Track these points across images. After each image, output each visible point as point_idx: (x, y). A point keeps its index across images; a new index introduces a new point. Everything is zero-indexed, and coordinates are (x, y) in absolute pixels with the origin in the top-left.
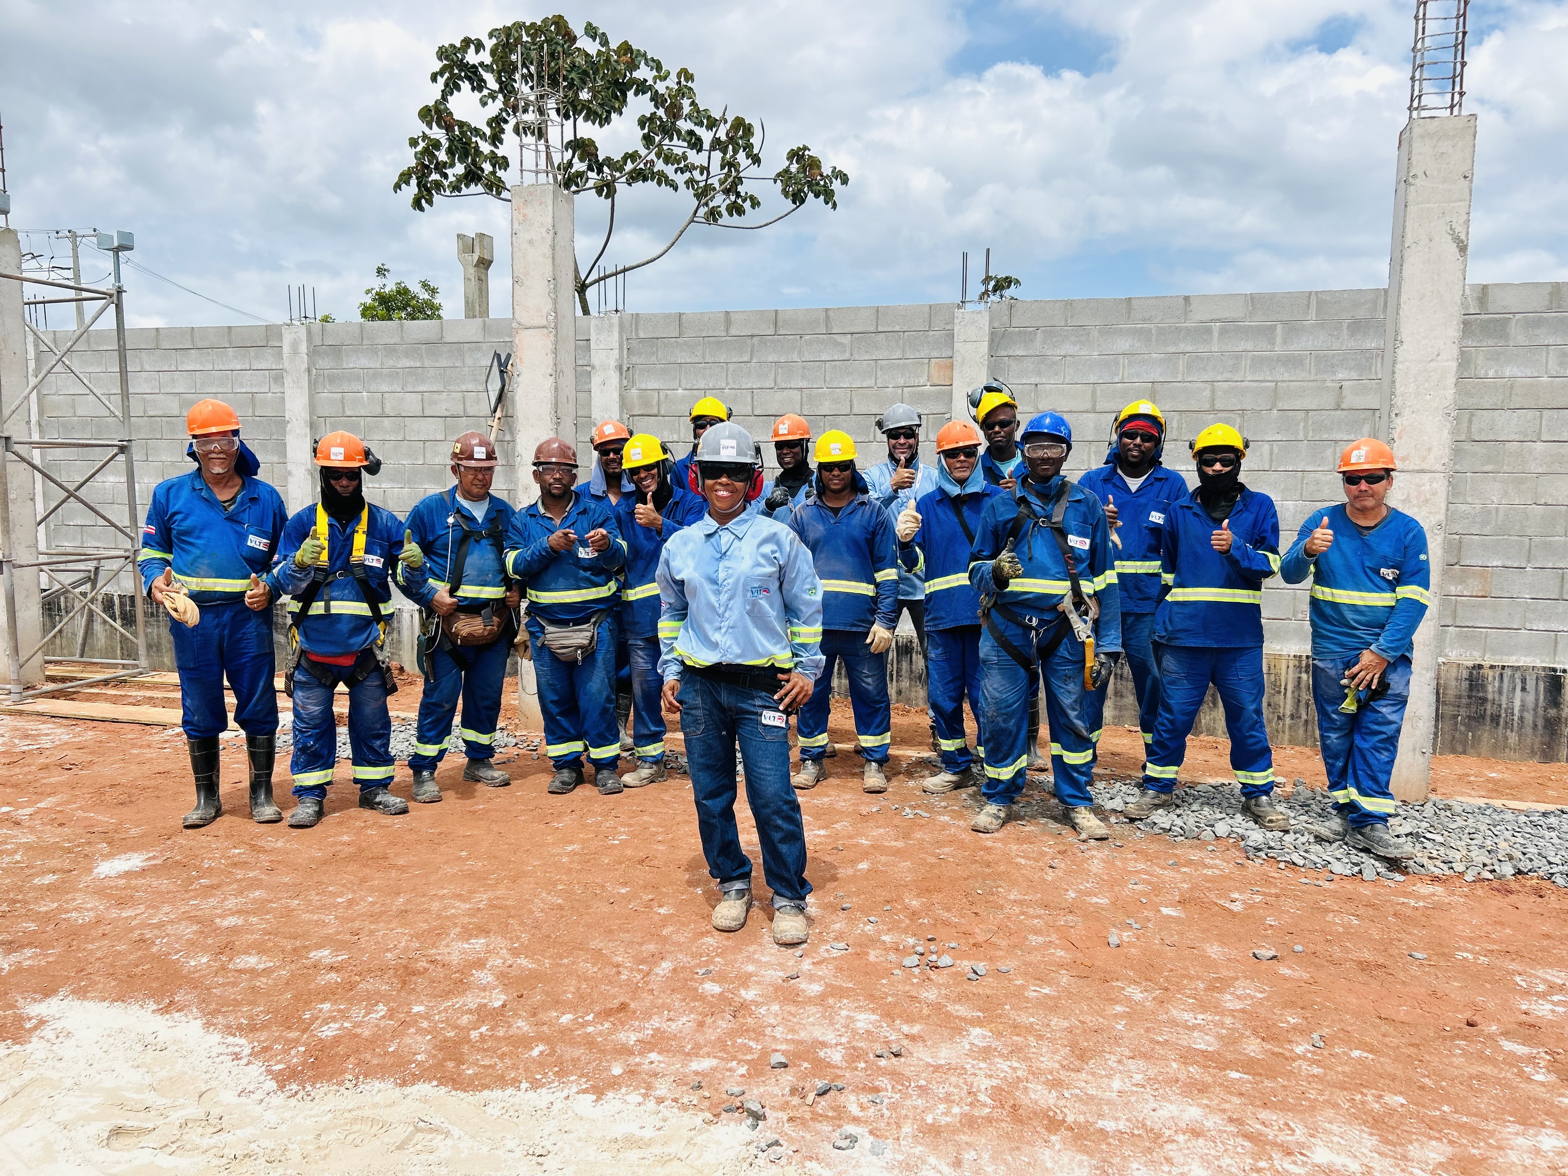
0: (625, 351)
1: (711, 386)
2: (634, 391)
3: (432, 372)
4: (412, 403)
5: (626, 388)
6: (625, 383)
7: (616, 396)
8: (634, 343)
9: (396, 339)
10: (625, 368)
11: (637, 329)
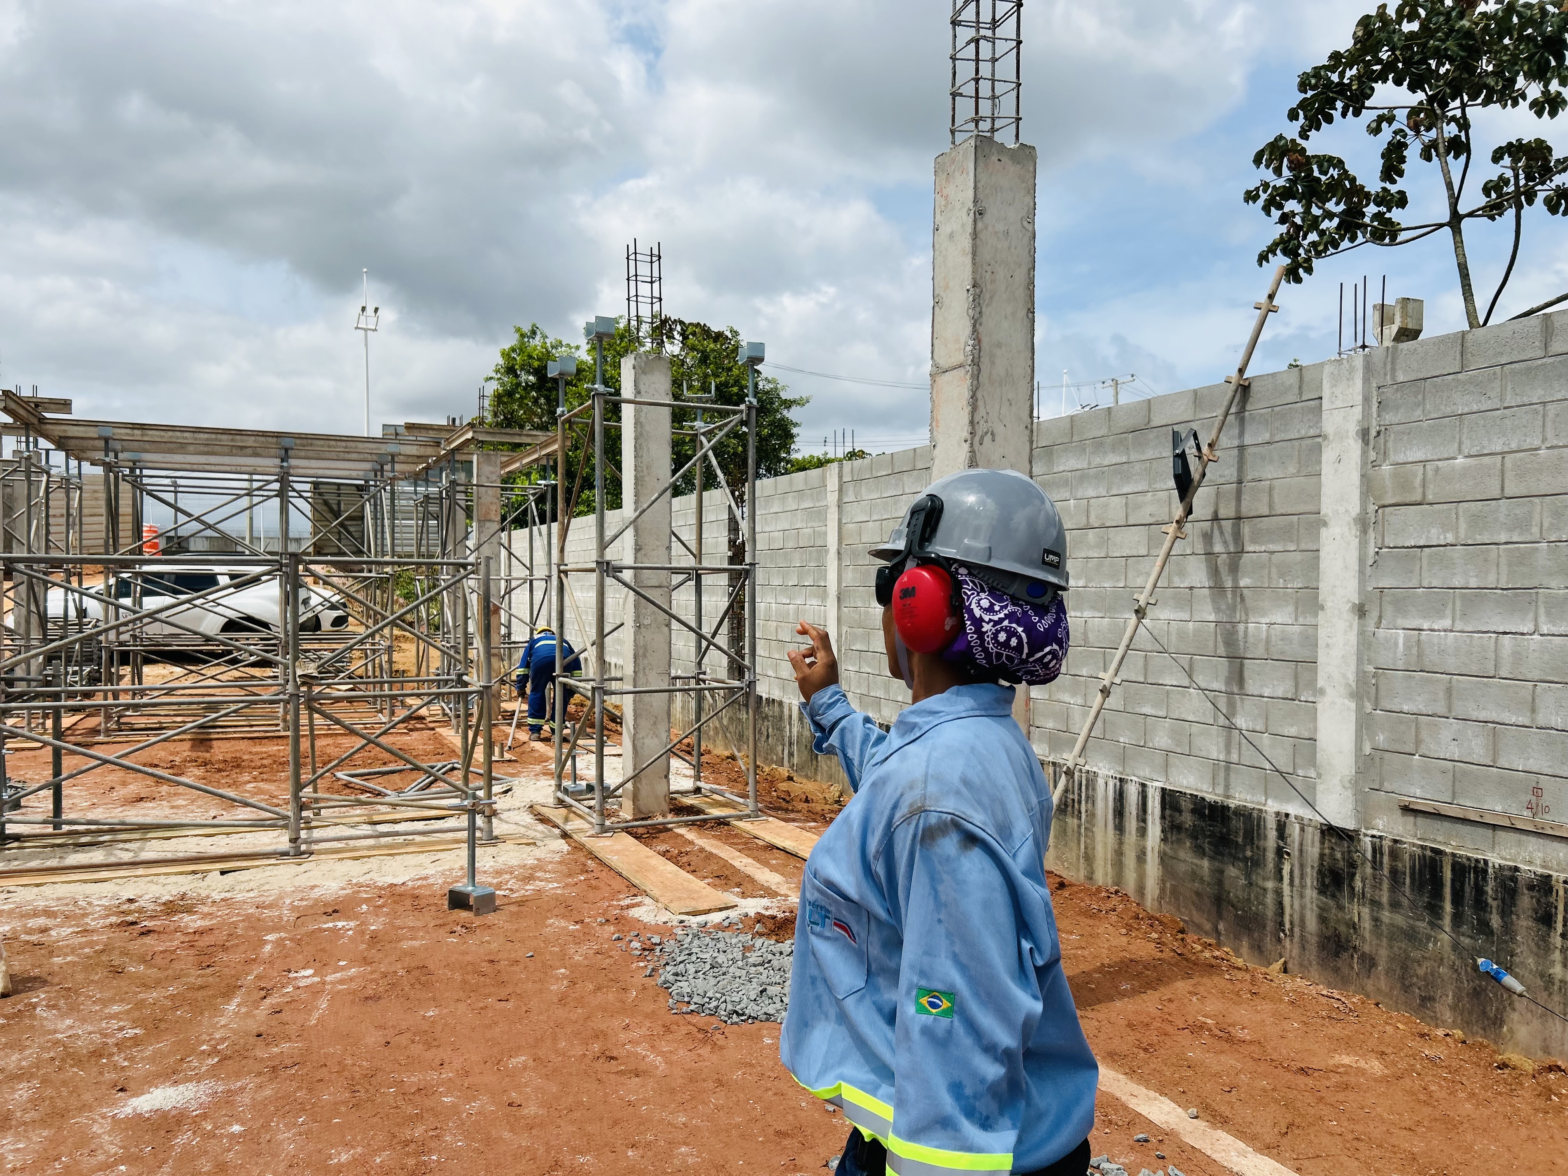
0: (1375, 405)
1: (1514, 446)
2: (1386, 468)
3: (1137, 467)
4: (1115, 510)
5: (1375, 465)
6: (1372, 455)
7: (1355, 478)
8: (1389, 392)
9: (1104, 431)
10: (1373, 433)
11: (1393, 370)
